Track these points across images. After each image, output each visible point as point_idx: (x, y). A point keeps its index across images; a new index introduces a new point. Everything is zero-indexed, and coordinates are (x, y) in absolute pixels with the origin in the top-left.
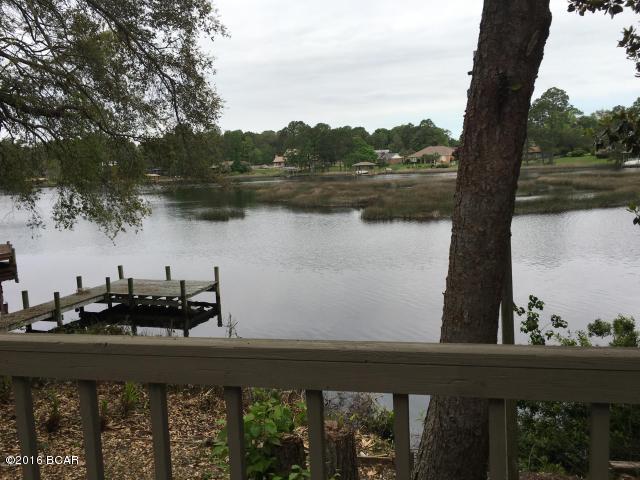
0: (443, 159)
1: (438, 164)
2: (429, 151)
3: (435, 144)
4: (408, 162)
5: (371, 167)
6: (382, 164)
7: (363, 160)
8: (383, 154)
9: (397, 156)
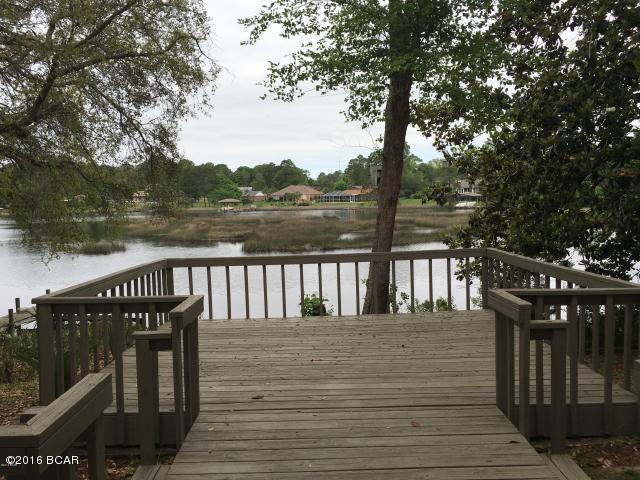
0: (304, 197)
1: (299, 202)
2: (291, 189)
3: (295, 183)
4: (271, 199)
5: (236, 204)
6: (246, 201)
7: (228, 197)
8: (247, 191)
9: (260, 194)
